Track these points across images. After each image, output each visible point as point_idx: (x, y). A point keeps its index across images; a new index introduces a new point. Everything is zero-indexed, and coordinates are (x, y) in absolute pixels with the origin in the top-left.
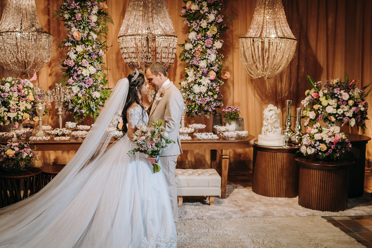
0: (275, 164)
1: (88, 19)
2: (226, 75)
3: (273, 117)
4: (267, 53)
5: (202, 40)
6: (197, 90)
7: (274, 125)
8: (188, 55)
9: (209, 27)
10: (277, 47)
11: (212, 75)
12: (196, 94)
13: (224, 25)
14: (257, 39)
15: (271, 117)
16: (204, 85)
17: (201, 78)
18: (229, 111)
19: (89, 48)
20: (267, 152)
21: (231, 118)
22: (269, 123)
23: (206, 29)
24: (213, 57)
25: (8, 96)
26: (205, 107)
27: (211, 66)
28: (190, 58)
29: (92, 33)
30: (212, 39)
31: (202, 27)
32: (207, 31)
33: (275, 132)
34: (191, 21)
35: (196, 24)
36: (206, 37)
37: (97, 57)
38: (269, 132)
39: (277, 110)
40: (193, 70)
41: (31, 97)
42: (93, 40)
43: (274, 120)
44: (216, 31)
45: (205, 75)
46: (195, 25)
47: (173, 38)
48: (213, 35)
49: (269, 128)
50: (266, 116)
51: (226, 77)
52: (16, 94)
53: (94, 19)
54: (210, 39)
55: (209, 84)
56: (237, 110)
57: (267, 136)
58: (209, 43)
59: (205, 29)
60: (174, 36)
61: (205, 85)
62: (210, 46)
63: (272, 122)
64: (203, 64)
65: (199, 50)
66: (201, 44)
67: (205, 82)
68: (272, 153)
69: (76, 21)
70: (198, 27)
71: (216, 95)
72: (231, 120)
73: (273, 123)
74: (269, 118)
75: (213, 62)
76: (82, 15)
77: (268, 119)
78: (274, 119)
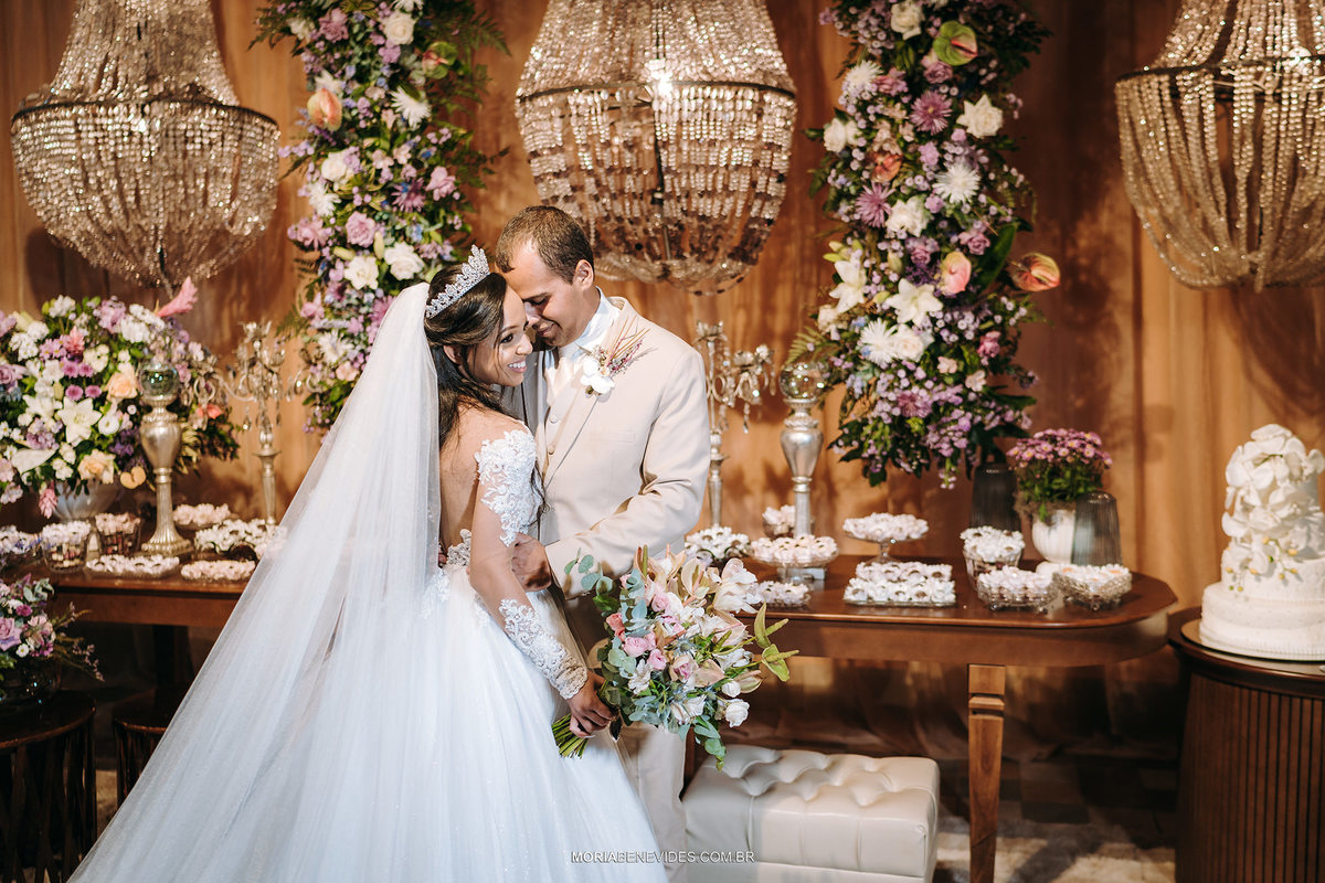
0: (1283, 756)
1: (380, 32)
2: (1036, 272)
3: (1277, 497)
4: (1249, 147)
5: (897, 99)
6: (878, 348)
7: (1282, 542)
8: (842, 179)
9: (932, 31)
10: (1304, 111)
11: (956, 273)
12: (882, 370)
13: (1017, 18)
14: (1192, 75)
15: (1265, 497)
16: (910, 324)
17: (893, 290)
18: (1038, 456)
19: (380, 165)
20: (1237, 689)
21: (1052, 491)
22: (1257, 531)
23: (922, 44)
24: (960, 184)
25: (25, 376)
26: (927, 432)
27: (956, 227)
28: (853, 190)
29: (401, 97)
30: (955, 91)
31: (899, 36)
32: (927, 52)
33: (1289, 576)
34: (853, 11)
35: (873, 22)
36: (917, 83)
37: (423, 204)
38: (1258, 576)
39: (1302, 455)
40: (859, 252)
41: (123, 383)
42: (407, 126)
43: (1284, 512)
44: (974, 49)
45: (920, 271)
46: (868, 26)
47: (751, 94)
48: (958, 69)
49: (1256, 558)
50: (1238, 489)
51: (1040, 281)
52: (55, 371)
53: (399, 30)
54: (944, 90)
55: (934, 320)
56: (1082, 454)
57: (1247, 599)
58: (931, 110)
59: (913, 41)
60: (762, 88)
61: (918, 322)
62: (939, 125)
63: (1271, 524)
64: (906, 218)
65: (886, 147)
66: (892, 121)
67: (917, 306)
68: (1265, 696)
69: (322, 43)
70: (882, 36)
71: (981, 375)
72: (1050, 505)
73: (1275, 530)
74: (1254, 500)
75: (958, 209)
76: (350, 14)
77: (1247, 509)
78: (1282, 505)
